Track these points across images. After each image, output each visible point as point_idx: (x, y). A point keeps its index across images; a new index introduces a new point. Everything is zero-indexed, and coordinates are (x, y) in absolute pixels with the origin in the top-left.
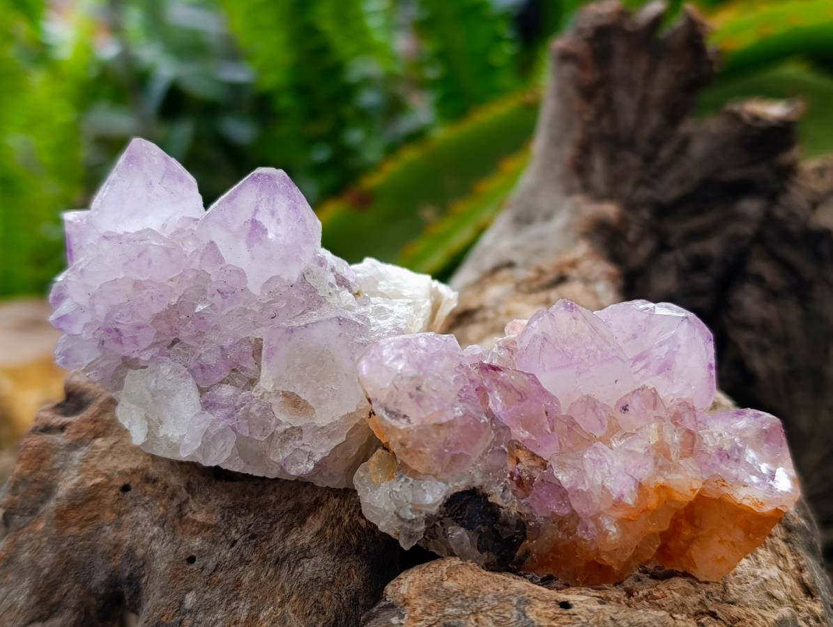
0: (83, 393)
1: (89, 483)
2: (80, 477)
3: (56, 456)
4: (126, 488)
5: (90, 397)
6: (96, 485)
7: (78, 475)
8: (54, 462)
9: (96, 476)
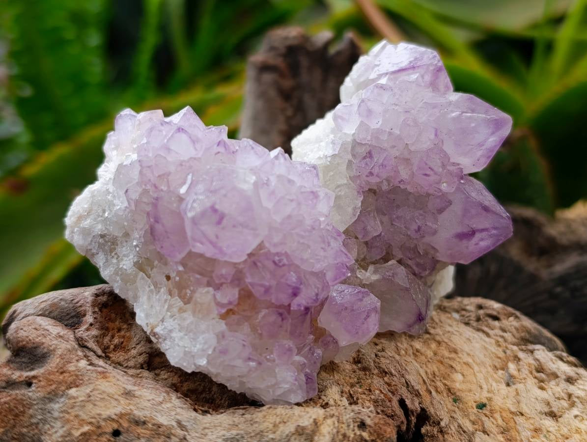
0: (36, 347)
1: (76, 433)
2: (65, 429)
3: (31, 411)
4: (116, 433)
5: (45, 350)
6: (84, 434)
7: (63, 427)
8: (31, 417)
9: (82, 425)
